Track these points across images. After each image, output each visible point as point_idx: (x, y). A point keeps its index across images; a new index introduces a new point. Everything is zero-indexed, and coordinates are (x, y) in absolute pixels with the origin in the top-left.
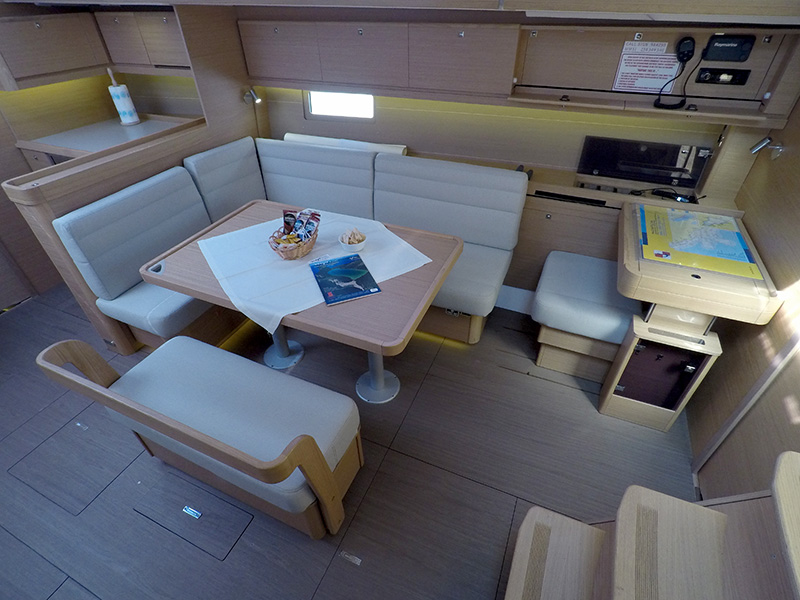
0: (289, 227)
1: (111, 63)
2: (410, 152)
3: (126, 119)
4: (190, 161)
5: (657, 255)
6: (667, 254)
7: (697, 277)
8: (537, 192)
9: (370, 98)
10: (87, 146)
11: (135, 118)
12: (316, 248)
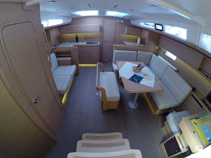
0: (138, 67)
1: (141, 35)
2: (177, 71)
3: (138, 43)
4: (138, 52)
5: (194, 123)
6: (196, 124)
7: (194, 133)
8: (192, 95)
9: (176, 57)
10: (128, 44)
11: (139, 43)
12: (140, 73)
